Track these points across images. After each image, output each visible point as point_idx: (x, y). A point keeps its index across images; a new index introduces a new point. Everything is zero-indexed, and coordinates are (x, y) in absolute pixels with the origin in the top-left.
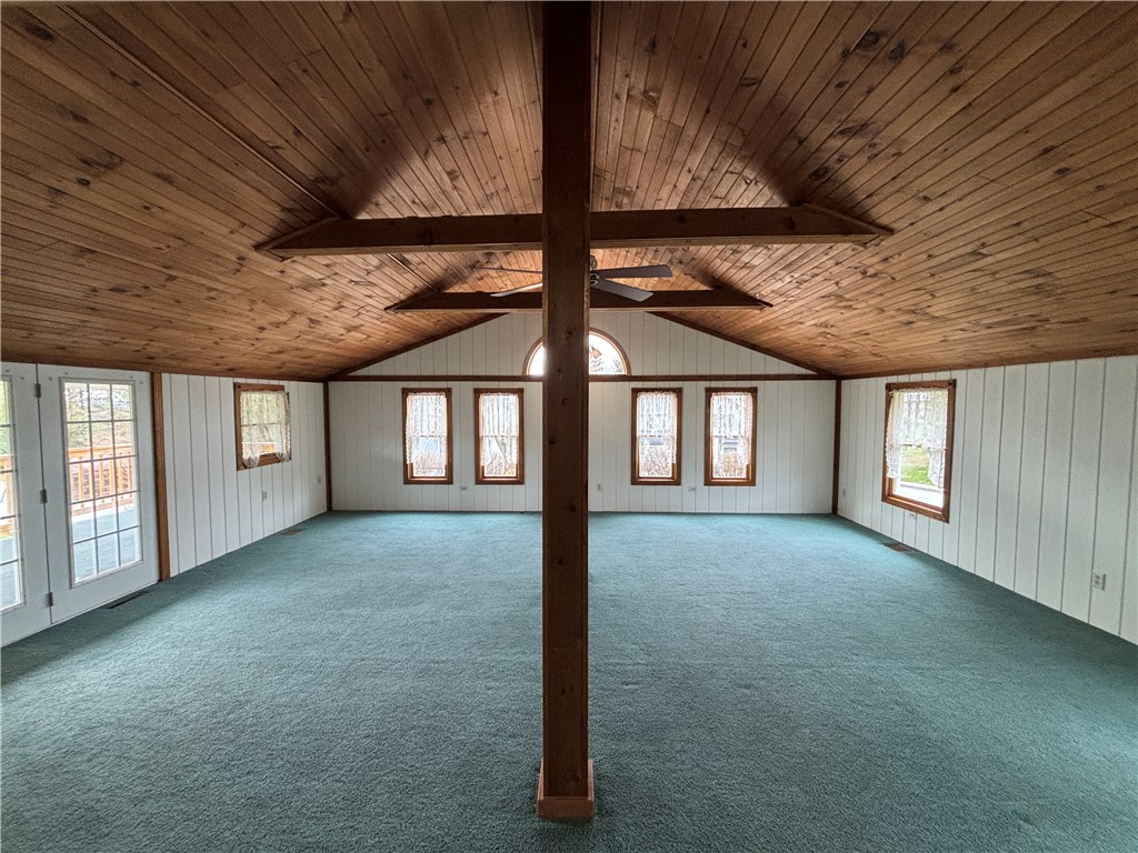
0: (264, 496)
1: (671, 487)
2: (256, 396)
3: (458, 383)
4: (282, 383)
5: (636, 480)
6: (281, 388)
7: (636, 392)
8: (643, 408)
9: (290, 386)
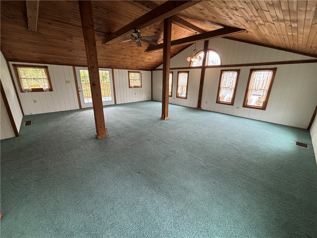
0: (135, 94)
1: (230, 106)
2: (133, 74)
3: (174, 70)
4: (140, 71)
5: (218, 102)
6: (140, 72)
7: (222, 71)
8: (224, 77)
9: (141, 71)
